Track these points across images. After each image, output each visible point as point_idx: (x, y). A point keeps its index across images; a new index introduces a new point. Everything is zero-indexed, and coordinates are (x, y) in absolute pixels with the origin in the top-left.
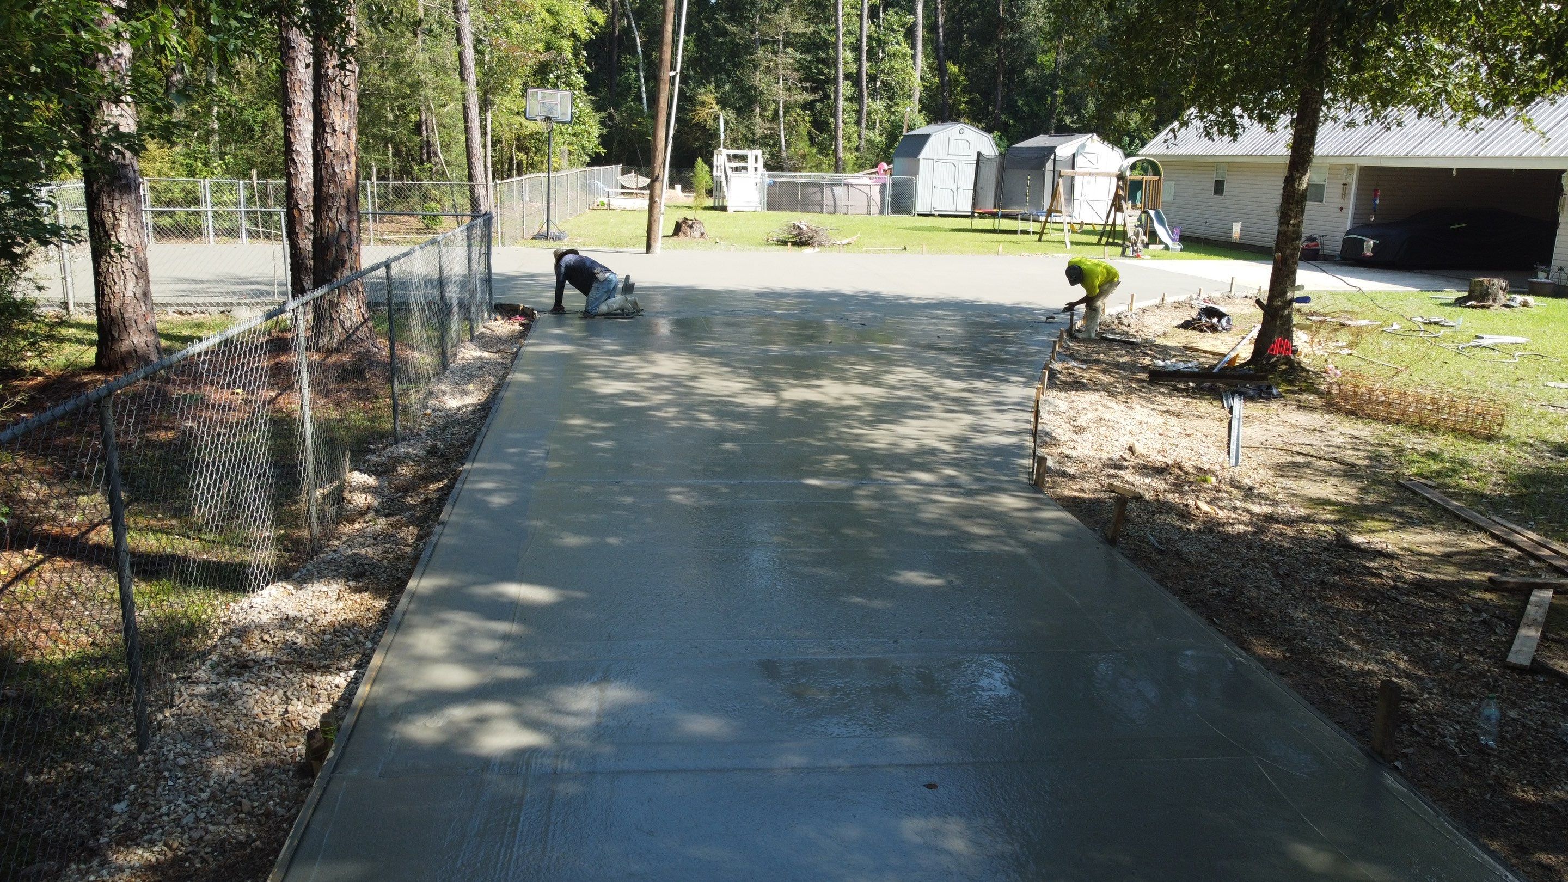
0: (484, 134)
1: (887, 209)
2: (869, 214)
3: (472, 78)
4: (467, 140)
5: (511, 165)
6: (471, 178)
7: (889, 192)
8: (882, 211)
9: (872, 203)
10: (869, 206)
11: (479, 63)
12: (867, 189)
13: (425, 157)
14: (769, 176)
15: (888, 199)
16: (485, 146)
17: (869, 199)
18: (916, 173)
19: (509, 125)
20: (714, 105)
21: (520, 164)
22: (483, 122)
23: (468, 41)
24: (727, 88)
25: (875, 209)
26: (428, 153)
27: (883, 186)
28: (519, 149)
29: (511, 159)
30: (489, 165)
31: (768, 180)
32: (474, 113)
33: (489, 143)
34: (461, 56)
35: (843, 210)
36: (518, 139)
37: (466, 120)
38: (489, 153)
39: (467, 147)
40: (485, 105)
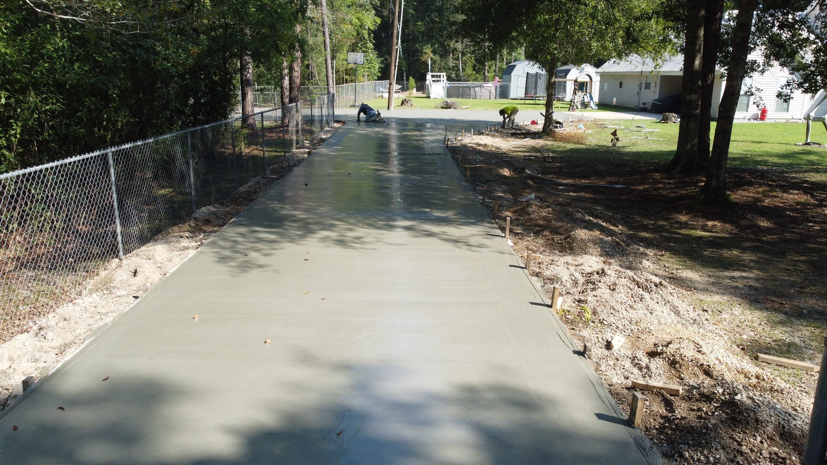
0: (333, 68)
1: (498, 97)
2: (490, 99)
3: (328, 49)
4: (327, 71)
5: (343, 81)
6: (328, 85)
7: (498, 89)
8: (496, 98)
9: (492, 94)
10: (490, 95)
11: (331, 42)
12: (489, 89)
13: (310, 78)
14: (449, 84)
15: (498, 92)
16: (333, 73)
17: (490, 93)
18: (510, 81)
19: (343, 64)
20: (431, 53)
21: (346, 80)
22: (332, 63)
23: (327, 36)
24: (436, 46)
25: (493, 97)
26: (312, 76)
27: (496, 87)
28: (346, 74)
29: (343, 78)
30: (334, 80)
31: (448, 86)
32: (329, 61)
33: (334, 72)
34: (325, 41)
35: (479, 97)
36: (346, 70)
37: (326, 64)
38: (334, 76)
39: (327, 74)
40: (333, 58)
